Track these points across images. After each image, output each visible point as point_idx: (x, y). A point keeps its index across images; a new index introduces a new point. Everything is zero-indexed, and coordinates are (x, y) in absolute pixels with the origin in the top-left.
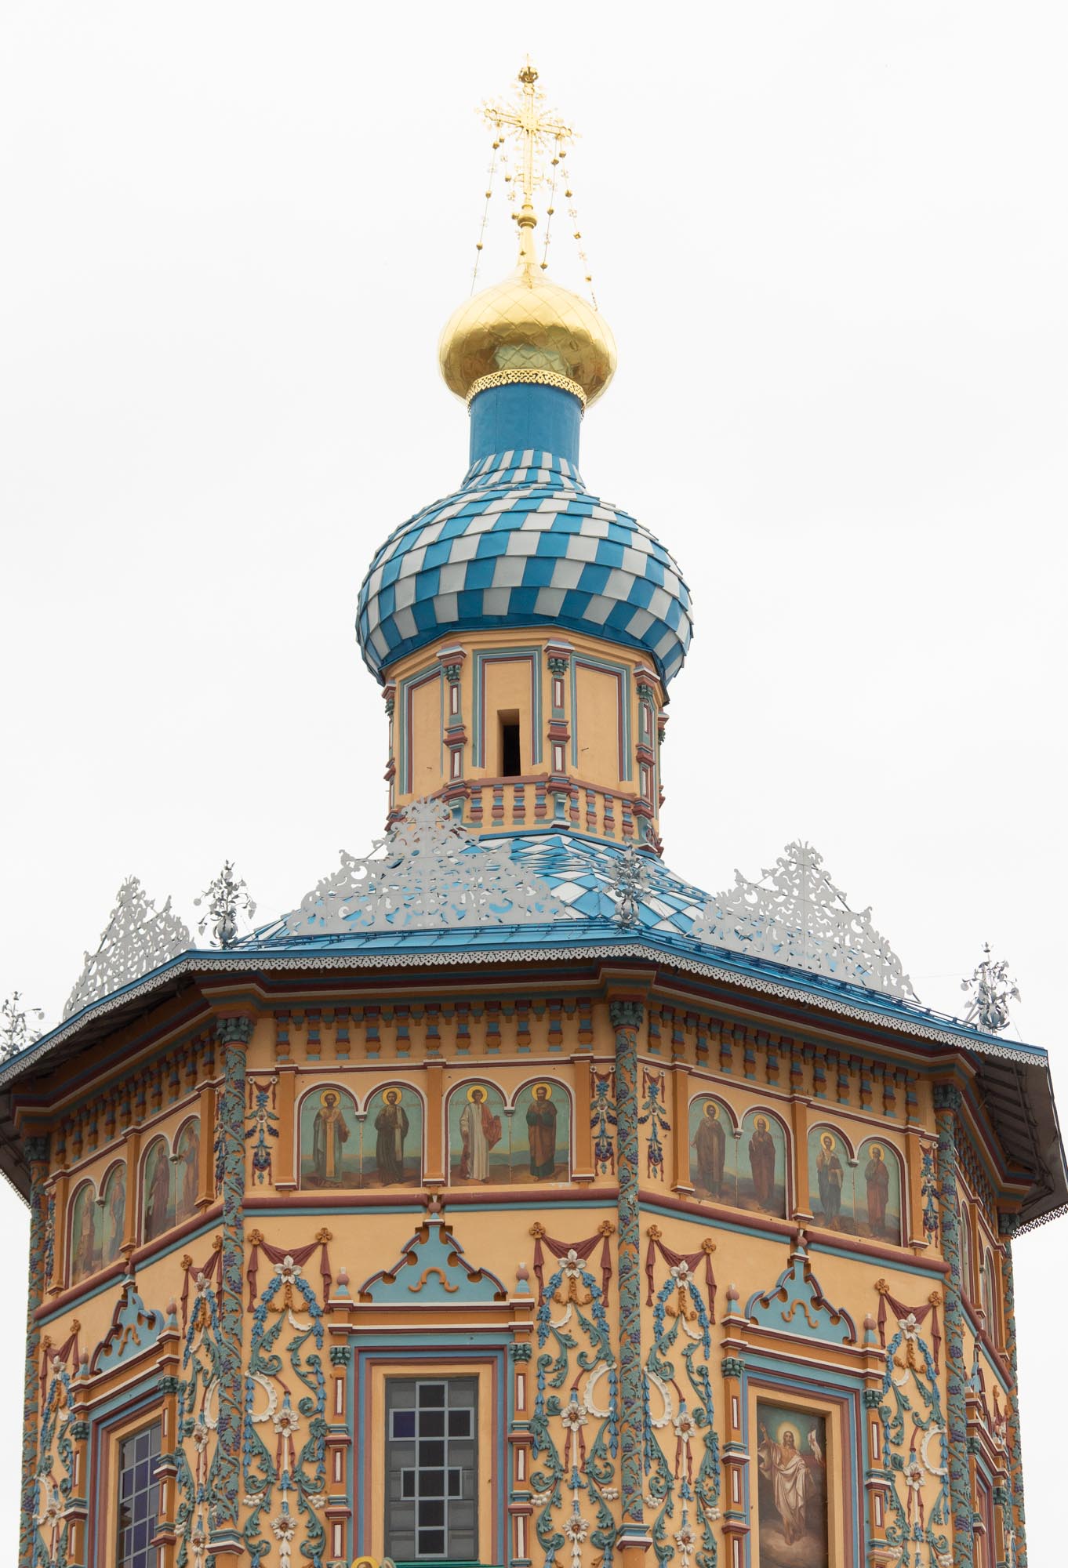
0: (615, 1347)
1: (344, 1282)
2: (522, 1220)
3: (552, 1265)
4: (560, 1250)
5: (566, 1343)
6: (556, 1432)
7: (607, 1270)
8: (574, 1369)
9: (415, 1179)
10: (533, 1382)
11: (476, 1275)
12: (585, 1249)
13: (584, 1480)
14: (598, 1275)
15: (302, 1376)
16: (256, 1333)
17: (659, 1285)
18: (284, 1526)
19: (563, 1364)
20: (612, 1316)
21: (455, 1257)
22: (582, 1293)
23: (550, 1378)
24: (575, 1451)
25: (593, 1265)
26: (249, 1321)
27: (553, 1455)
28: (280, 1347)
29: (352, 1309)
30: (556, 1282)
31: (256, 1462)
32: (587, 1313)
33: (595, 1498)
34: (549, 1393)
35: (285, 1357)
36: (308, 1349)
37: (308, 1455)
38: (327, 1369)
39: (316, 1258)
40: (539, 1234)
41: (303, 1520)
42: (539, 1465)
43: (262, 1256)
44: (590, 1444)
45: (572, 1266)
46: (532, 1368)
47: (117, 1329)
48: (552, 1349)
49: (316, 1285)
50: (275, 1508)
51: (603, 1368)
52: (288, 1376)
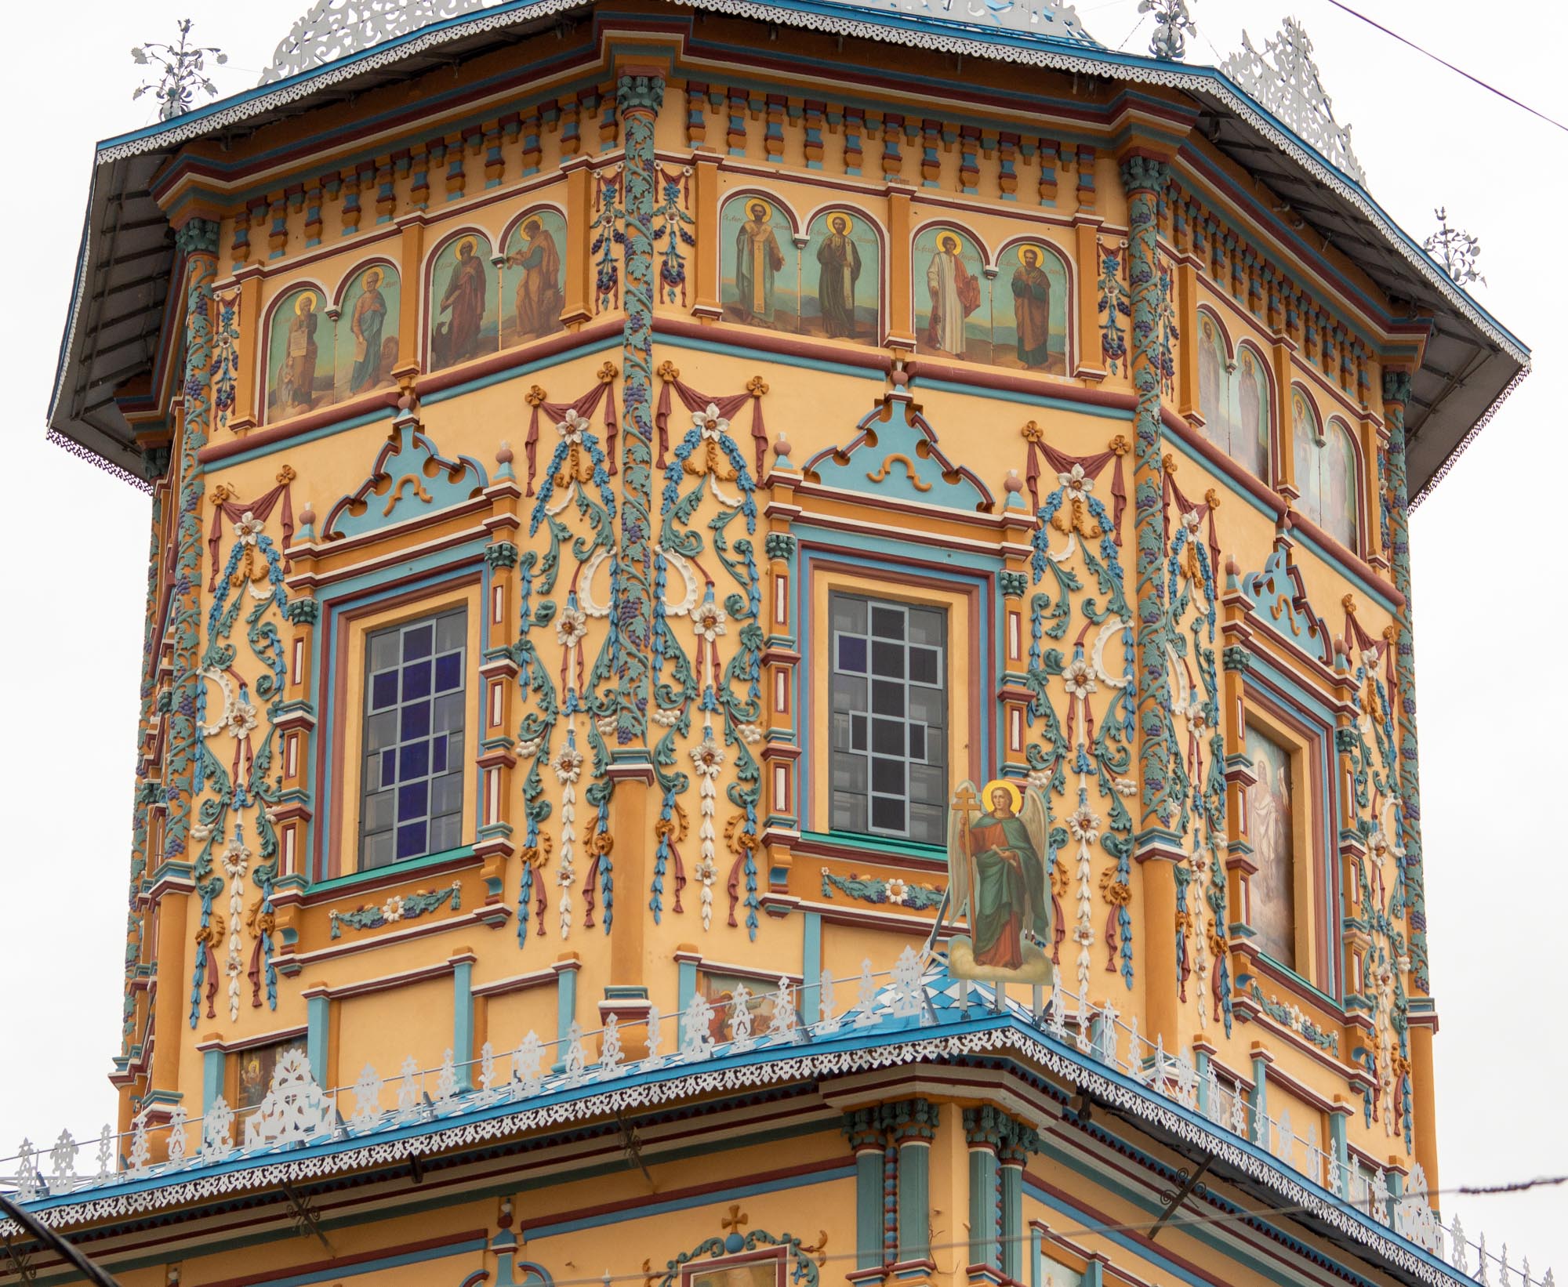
0: (1131, 600)
1: (783, 451)
2: (1016, 415)
3: (1049, 480)
4: (1061, 463)
5: (1068, 583)
6: (1058, 696)
7: (1120, 498)
8: (1078, 619)
10: (1027, 627)
11: (953, 474)
12: (1093, 466)
13: (1093, 764)
14: (1108, 504)
15: (729, 565)
16: (669, 498)
18: (709, 758)
19: (1062, 611)
20: (1127, 558)
21: (927, 447)
22: (1088, 523)
23: (1047, 625)
24: (1081, 726)
26: (658, 480)
27: (1053, 726)
29: (796, 487)
30: (1054, 502)
31: (668, 668)
33: (1107, 790)
34: (1045, 646)
36: (735, 532)
37: (738, 673)
38: (762, 561)
40: (1032, 436)
41: (732, 754)
42: (1035, 733)
43: (676, 400)
44: (1099, 718)
45: (1076, 485)
46: (1025, 605)
47: (379, 480)
48: (1048, 587)
49: (746, 449)
50: (695, 733)
51: (1114, 624)
52: (710, 561)
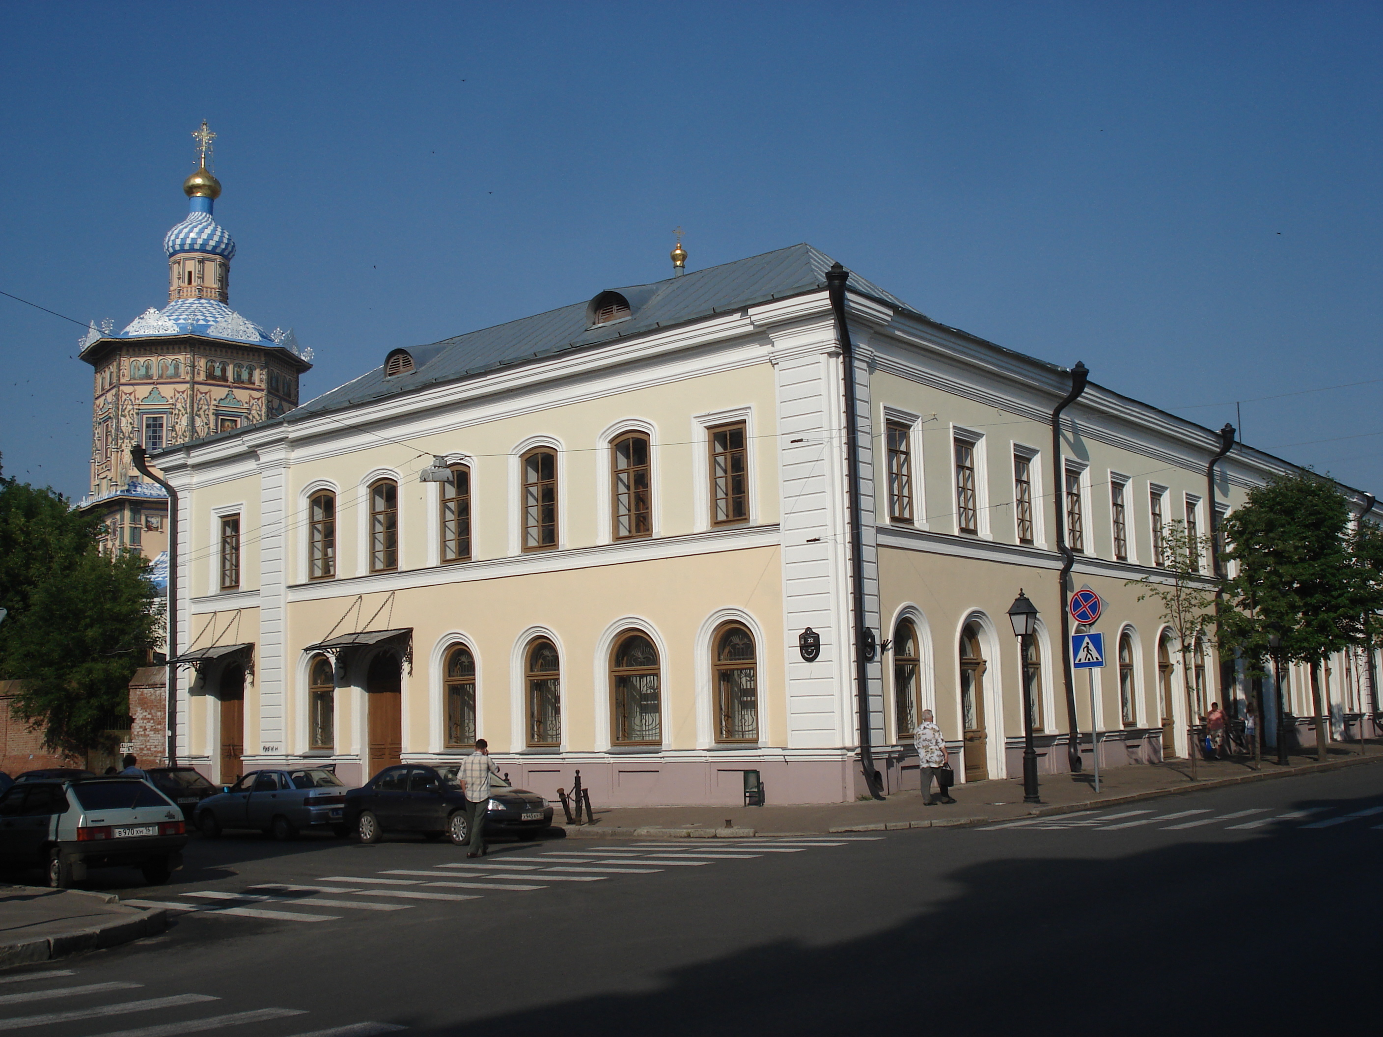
0: (188, 411)
1: (138, 399)
2: (172, 387)
3: (177, 395)
4: (179, 392)
6: (177, 427)
7: (188, 396)
8: (181, 416)
9: (151, 379)
10: (173, 418)
11: (163, 397)
12: (183, 392)
14: (186, 397)
15: (130, 417)
16: (122, 408)
17: (198, 399)
18: (126, 446)
20: (188, 405)
21: (159, 394)
22: (183, 401)
23: (176, 417)
24: (180, 432)
25: (185, 395)
26: (120, 407)
27: (176, 432)
28: (126, 412)
29: (139, 405)
30: (178, 398)
31: (122, 434)
32: (183, 405)
34: (176, 420)
35: (127, 414)
36: (131, 412)
37: (131, 433)
38: (135, 416)
39: (133, 395)
40: (175, 390)
41: (130, 445)
42: (174, 434)
43: (123, 394)
44: (183, 430)
45: (181, 396)
46: (173, 415)
48: (177, 412)
49: (133, 399)
50: (125, 443)
51: (186, 415)
52: (128, 417)
